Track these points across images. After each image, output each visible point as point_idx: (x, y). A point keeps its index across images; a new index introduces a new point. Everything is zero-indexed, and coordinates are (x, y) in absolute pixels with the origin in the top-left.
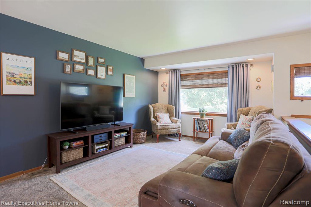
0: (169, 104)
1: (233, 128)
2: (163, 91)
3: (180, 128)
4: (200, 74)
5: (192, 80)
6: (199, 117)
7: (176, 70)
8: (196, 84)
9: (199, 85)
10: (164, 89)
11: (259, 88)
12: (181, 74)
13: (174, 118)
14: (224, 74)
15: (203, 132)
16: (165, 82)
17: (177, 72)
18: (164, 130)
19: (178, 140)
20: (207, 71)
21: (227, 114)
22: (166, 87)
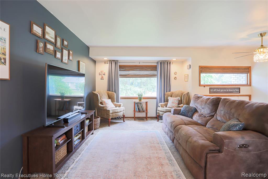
0: (108, 90)
1: (165, 107)
2: (101, 79)
3: (124, 111)
4: (136, 66)
5: (129, 70)
6: (137, 101)
7: (116, 62)
8: (132, 74)
9: (134, 75)
10: (102, 77)
11: (176, 79)
12: (119, 65)
13: (116, 103)
14: (154, 68)
15: (141, 112)
16: (103, 71)
17: (116, 63)
18: (115, 114)
19: (122, 121)
20: (141, 64)
21: (156, 97)
22: (104, 75)
